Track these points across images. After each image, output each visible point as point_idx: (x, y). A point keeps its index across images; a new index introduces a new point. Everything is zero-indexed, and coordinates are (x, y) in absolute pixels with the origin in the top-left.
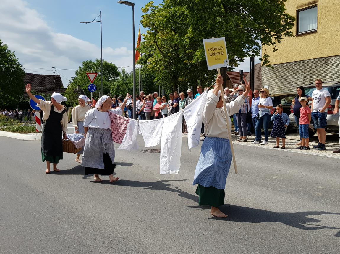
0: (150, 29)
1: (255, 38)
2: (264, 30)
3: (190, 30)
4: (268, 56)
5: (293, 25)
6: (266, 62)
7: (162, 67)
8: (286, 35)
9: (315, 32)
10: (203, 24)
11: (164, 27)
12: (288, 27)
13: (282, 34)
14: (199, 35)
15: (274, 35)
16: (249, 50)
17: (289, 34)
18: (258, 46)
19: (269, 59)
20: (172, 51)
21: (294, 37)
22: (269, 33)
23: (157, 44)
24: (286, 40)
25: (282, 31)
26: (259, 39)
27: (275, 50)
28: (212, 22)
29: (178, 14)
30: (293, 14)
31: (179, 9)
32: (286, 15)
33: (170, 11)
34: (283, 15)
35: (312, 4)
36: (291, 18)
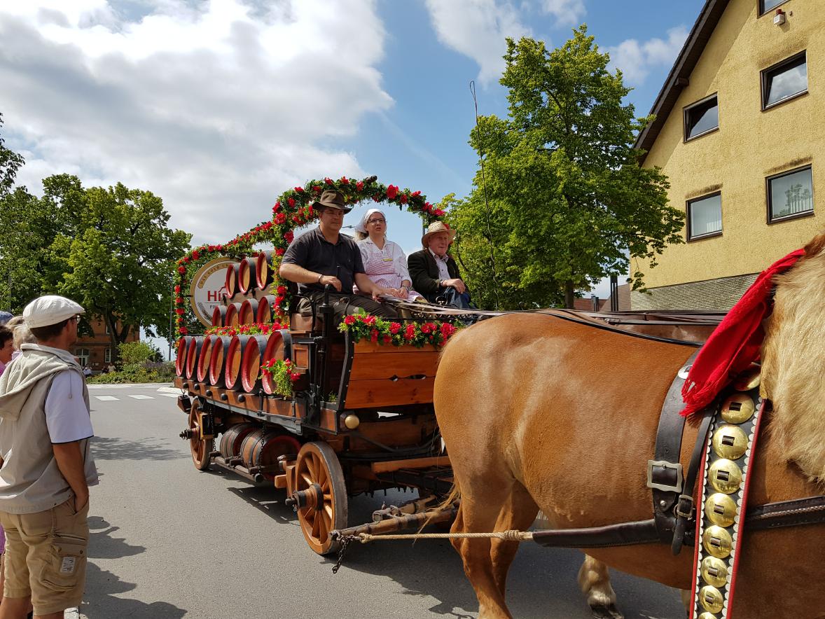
1: (620, 247)
2: (633, 233)
3: (513, 236)
4: (642, 275)
5: (682, 224)
6: (638, 284)
8: (671, 240)
9: (719, 235)
10: (535, 226)
11: (471, 232)
12: (673, 228)
13: (666, 238)
14: (528, 243)
15: (650, 241)
16: (609, 266)
17: (675, 240)
18: (625, 258)
19: (643, 280)
20: (484, 268)
21: (685, 243)
22: (643, 239)
23: (460, 258)
24: (670, 248)
25: (664, 234)
26: (626, 248)
27: (652, 266)
28: (549, 223)
29: (494, 212)
30: (681, 207)
31: (495, 204)
32: (670, 209)
33: (482, 208)
34: (666, 209)
35: (711, 190)
36: (677, 213)
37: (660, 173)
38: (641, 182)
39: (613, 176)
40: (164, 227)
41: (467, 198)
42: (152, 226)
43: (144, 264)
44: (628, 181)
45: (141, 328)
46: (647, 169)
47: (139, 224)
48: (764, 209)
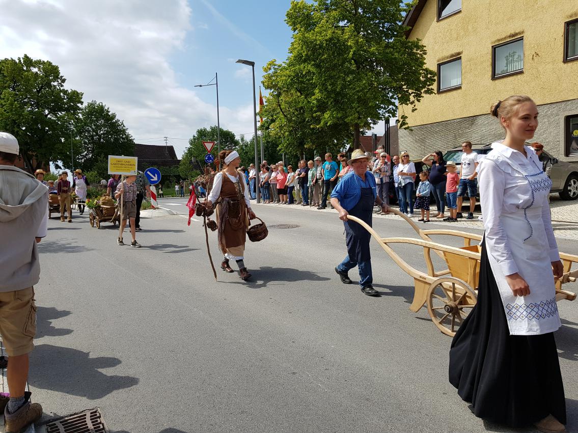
0: (273, 90)
1: (392, 97)
2: (401, 87)
3: (317, 91)
4: (406, 117)
6: (403, 124)
7: (287, 133)
8: (426, 92)
9: (459, 88)
11: (288, 88)
12: (428, 83)
13: (422, 91)
15: (412, 93)
16: (384, 111)
17: (429, 92)
18: (395, 106)
19: (407, 121)
20: (298, 115)
21: (435, 94)
22: (407, 91)
23: (280, 108)
24: (426, 97)
25: (422, 88)
26: (395, 99)
27: (413, 111)
29: (304, 73)
30: (434, 68)
31: (304, 67)
32: (426, 70)
33: (295, 70)
34: (423, 70)
35: (455, 56)
36: (431, 73)
37: (420, 44)
38: (407, 50)
39: (388, 46)
40: (62, 88)
41: (284, 63)
42: (53, 88)
43: (49, 116)
44: (398, 50)
45: (51, 163)
46: (411, 40)
47: (42, 86)
48: (490, 69)
